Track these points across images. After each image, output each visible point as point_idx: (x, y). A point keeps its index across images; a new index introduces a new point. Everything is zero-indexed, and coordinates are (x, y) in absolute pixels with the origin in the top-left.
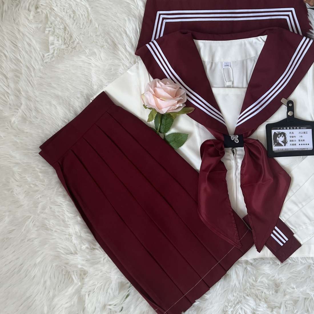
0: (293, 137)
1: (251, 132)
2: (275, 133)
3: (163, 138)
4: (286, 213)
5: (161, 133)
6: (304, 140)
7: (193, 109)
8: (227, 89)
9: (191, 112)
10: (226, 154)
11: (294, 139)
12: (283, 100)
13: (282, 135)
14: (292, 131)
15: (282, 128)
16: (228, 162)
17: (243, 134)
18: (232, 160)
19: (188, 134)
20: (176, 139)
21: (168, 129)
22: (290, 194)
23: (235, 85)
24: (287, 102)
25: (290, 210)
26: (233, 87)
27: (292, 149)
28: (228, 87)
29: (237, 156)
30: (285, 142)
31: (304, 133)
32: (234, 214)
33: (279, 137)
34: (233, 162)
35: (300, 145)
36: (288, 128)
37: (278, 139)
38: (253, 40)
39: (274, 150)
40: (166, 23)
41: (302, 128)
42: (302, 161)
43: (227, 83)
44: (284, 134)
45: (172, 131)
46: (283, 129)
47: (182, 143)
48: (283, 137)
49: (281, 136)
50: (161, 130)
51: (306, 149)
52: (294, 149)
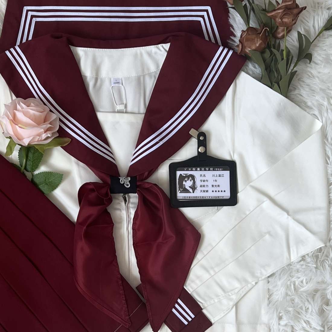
0: (204, 181)
1: (148, 174)
2: (181, 175)
3: (30, 179)
4: (193, 281)
5: (27, 171)
6: (219, 186)
7: (68, 140)
8: (117, 115)
9: (67, 144)
10: (115, 201)
11: (205, 183)
12: (193, 132)
13: (191, 178)
14: (203, 173)
15: (190, 169)
16: (118, 212)
17: (137, 176)
18: (123, 209)
19: (63, 174)
20: (47, 180)
21: (36, 167)
22: (199, 256)
23: (129, 109)
24: (197, 134)
25: (198, 277)
26: (126, 112)
27: (203, 197)
28: (120, 112)
29: (130, 205)
30: (194, 188)
31: (220, 176)
32: (123, 282)
33: (186, 181)
34: (124, 213)
35: (213, 191)
36: (198, 169)
37: (184, 183)
38: (152, 48)
39: (178, 198)
40: (36, 22)
41: (216, 169)
42: (216, 213)
43: (118, 106)
44: (193, 177)
45: (43, 169)
46: (192, 170)
47: (55, 187)
48: (191, 181)
49: (188, 180)
50: (27, 167)
51: (222, 198)
52: (205, 197)
